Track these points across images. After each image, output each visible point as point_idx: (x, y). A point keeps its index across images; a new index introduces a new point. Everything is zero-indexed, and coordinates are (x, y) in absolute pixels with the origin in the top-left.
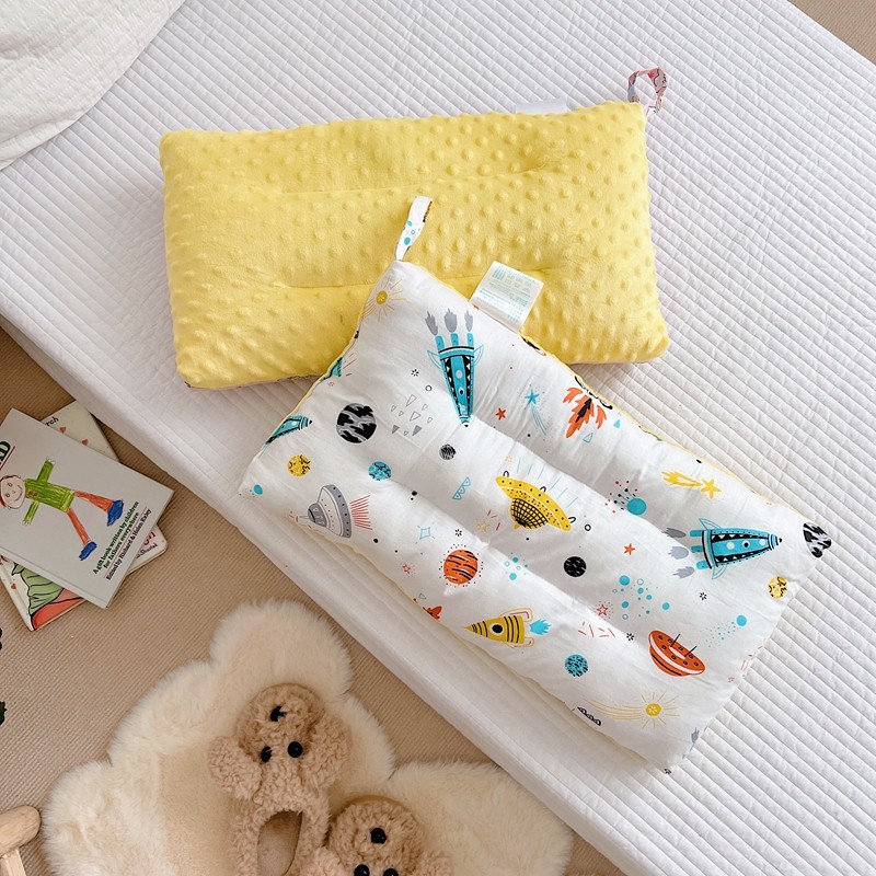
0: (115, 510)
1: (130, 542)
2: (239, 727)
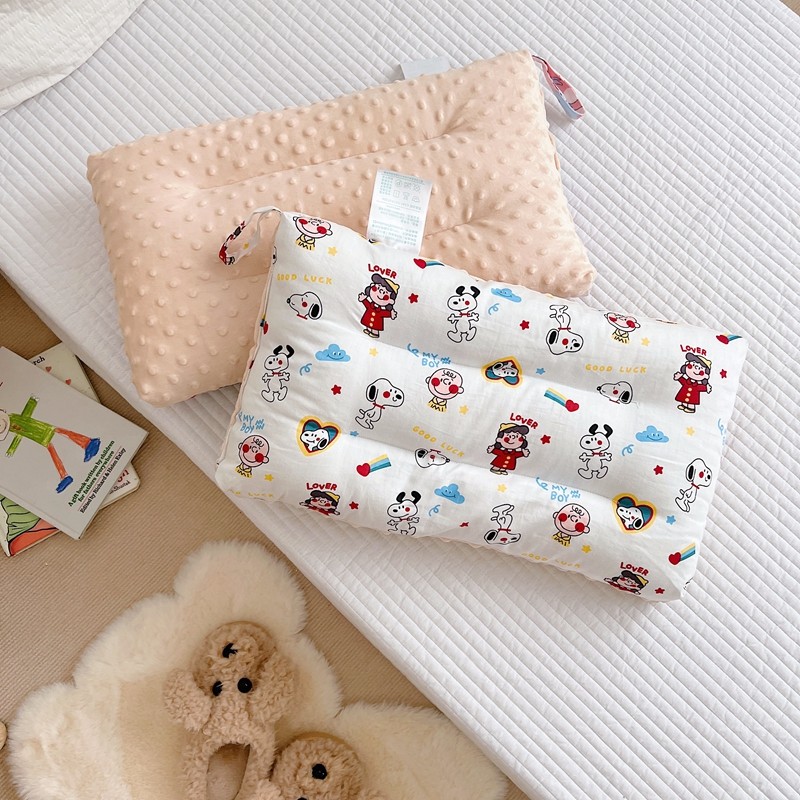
1: (105, 478)
2: (193, 662)
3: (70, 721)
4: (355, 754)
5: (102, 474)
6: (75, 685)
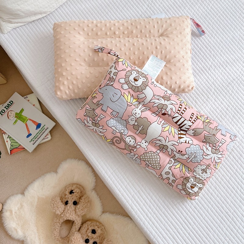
0: (38, 126)
1: (41, 135)
2: (60, 194)
3: (22, 206)
4: (104, 228)
5: (41, 134)
6: (24, 196)
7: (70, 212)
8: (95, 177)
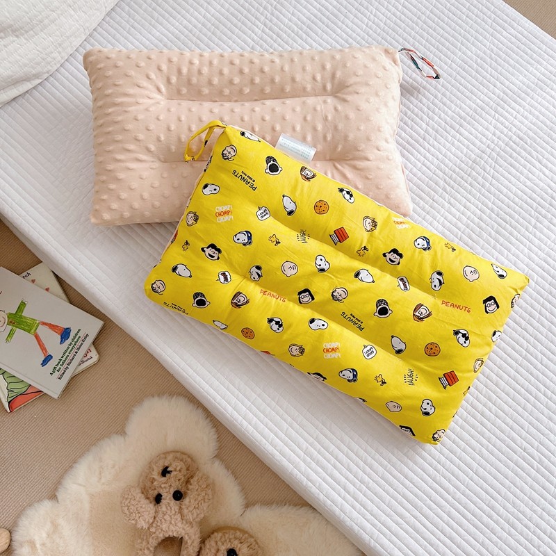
1: (75, 355)
2: (141, 480)
4: (255, 541)
6: (58, 501)
7: (169, 518)
8: (214, 429)
